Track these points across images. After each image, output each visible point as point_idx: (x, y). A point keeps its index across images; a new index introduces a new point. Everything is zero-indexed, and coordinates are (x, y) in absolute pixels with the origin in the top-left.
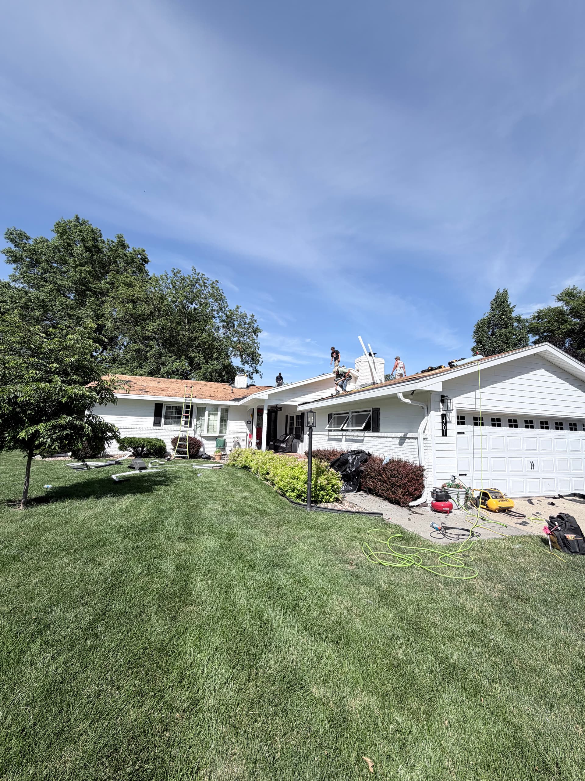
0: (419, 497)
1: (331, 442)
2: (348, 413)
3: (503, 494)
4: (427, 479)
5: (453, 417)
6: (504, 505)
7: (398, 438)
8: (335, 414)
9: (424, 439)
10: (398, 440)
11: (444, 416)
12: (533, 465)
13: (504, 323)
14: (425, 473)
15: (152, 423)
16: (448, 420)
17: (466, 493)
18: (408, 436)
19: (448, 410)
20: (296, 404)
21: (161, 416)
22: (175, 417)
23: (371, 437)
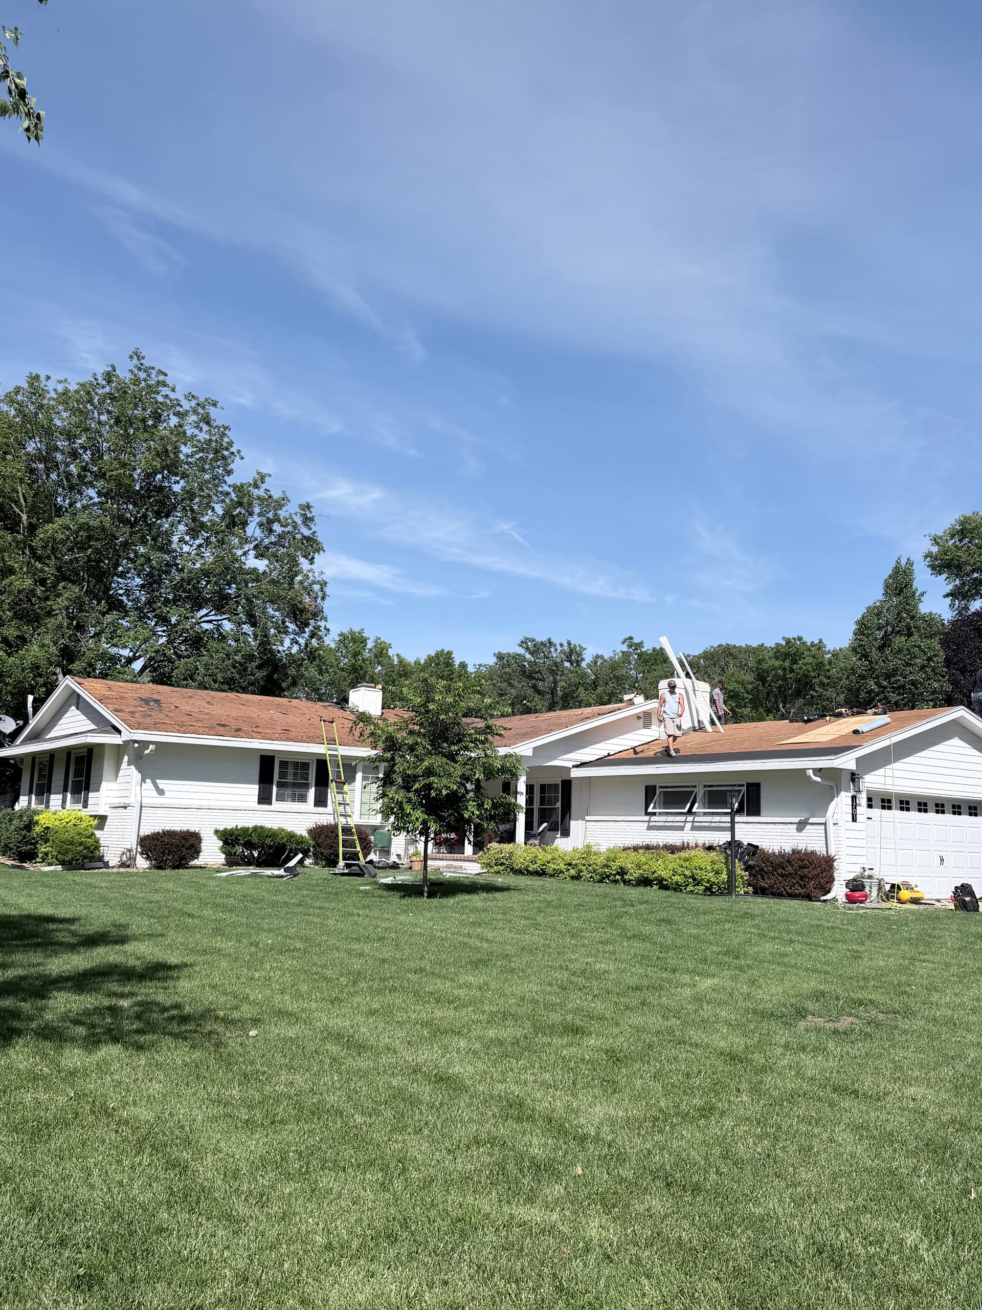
0: (829, 892)
1: (655, 832)
2: (695, 786)
3: (914, 886)
4: (838, 871)
5: (863, 799)
6: (914, 895)
7: (795, 823)
8: (660, 787)
9: (834, 824)
10: (795, 826)
11: (854, 798)
12: (942, 860)
13: (906, 626)
14: (835, 864)
15: (256, 798)
16: (858, 802)
17: (879, 885)
18: (810, 821)
19: (859, 791)
20: (570, 764)
21: (271, 783)
22: (294, 785)
23: (747, 823)
